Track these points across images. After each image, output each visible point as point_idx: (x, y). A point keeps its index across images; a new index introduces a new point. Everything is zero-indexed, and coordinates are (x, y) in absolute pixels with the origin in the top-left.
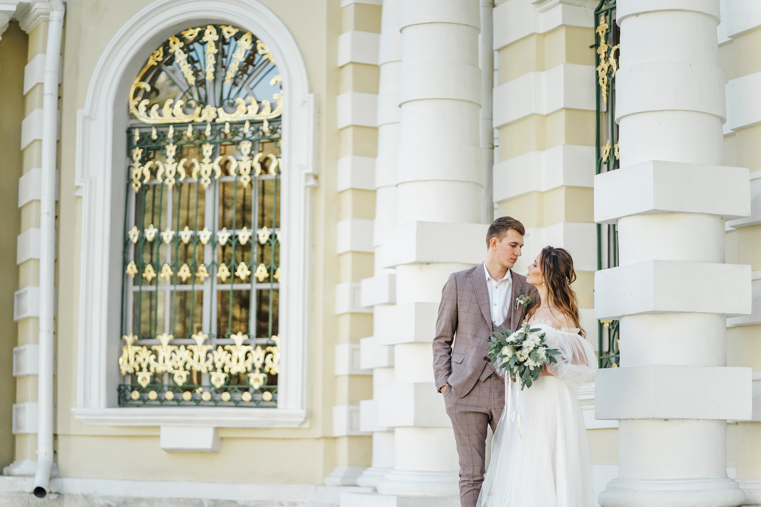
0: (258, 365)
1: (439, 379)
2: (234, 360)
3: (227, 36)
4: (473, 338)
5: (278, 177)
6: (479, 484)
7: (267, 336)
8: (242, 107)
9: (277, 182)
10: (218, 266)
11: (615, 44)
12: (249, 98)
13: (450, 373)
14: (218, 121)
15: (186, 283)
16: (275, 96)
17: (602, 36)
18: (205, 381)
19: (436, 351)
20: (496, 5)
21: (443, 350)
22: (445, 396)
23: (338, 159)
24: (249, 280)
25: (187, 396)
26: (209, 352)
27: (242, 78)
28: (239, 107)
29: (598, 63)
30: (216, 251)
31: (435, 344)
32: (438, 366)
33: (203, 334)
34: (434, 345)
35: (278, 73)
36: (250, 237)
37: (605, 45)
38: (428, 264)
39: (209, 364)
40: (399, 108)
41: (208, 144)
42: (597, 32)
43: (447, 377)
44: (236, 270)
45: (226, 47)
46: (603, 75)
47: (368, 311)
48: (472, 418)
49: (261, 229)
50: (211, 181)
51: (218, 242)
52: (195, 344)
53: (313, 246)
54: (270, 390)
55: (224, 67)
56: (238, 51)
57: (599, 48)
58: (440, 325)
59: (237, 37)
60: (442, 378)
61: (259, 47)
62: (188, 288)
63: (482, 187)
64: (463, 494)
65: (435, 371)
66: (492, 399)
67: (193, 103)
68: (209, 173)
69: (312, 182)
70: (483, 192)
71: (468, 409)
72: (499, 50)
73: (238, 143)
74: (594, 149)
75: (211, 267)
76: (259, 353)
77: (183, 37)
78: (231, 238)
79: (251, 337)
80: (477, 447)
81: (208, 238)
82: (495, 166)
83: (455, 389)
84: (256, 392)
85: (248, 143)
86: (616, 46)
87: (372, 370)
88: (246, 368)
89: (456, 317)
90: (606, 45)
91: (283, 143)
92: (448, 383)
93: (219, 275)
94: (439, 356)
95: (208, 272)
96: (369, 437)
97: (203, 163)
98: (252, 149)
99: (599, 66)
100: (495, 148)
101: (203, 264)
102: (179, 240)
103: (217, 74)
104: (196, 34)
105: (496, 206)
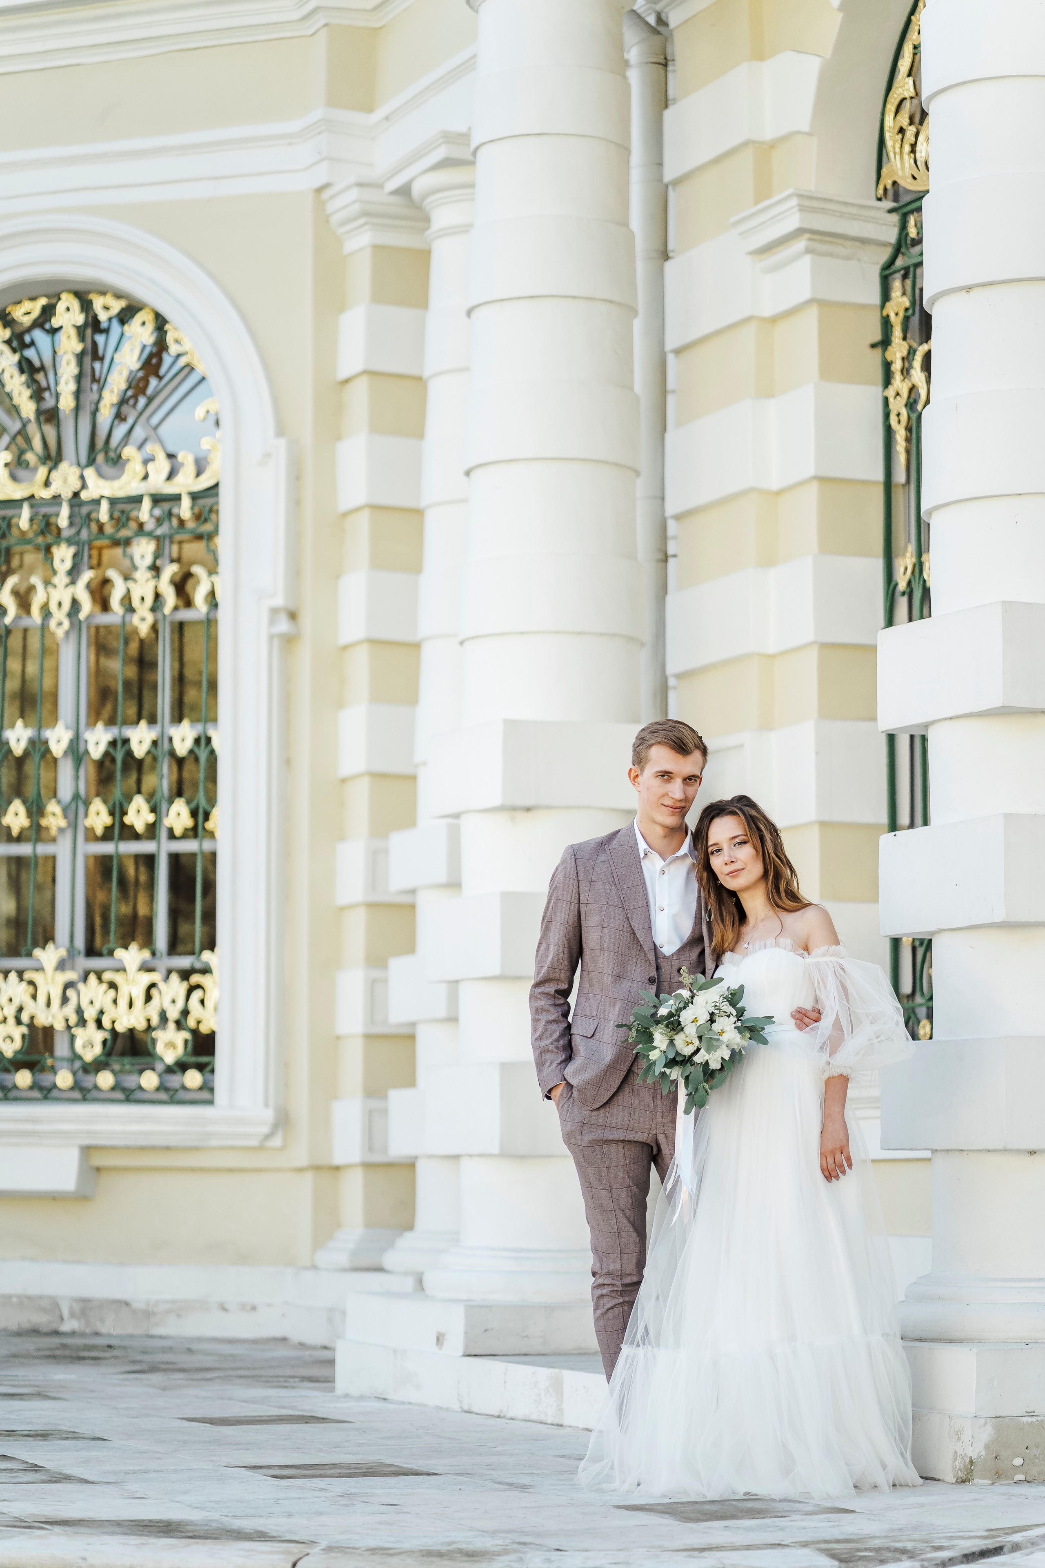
0: (173, 1014)
1: (546, 1071)
2: (123, 1002)
3: (103, 317)
4: (615, 980)
5: (211, 616)
6: (633, 1291)
7: (192, 953)
8: (135, 467)
9: (210, 623)
10: (87, 804)
11: (924, 339)
12: (149, 448)
13: (569, 1058)
14: (84, 495)
15: (19, 839)
16: (206, 444)
17: (897, 322)
18: (61, 1048)
19: (537, 1012)
20: (671, 254)
21: (552, 1009)
22: (560, 1107)
23: (338, 577)
24: (152, 830)
25: (23, 1078)
26: (68, 985)
27: (135, 405)
28: (129, 467)
29: (887, 380)
30: (82, 772)
31: (535, 996)
32: (543, 1043)
33: (57, 948)
34: (532, 997)
35: (210, 394)
36: (155, 743)
37: (901, 341)
38: (528, 809)
39: (70, 1011)
40: (465, 479)
41: (63, 546)
42: (885, 314)
43: (561, 1065)
44: (124, 813)
45: (100, 339)
46: (898, 406)
47: (405, 899)
48: (617, 1154)
49: (176, 724)
50: (72, 624)
51: (87, 752)
52: (40, 969)
53: (288, 762)
54: (201, 1067)
55: (94, 380)
56: (126, 347)
57: (889, 348)
58: (544, 956)
59: (125, 316)
60: (552, 1068)
61: (170, 338)
62: (24, 849)
63: (643, 644)
64: (600, 1312)
65: (537, 1054)
66: (659, 1114)
67: (30, 457)
68: (67, 606)
69: (283, 626)
70: (644, 656)
71: (609, 1135)
72: (678, 352)
73: (127, 542)
74: (878, 564)
75: (73, 805)
76: (176, 988)
77: (9, 318)
78: (113, 744)
79: (158, 954)
80: (629, 1213)
81: (65, 744)
82: (669, 599)
83: (579, 1091)
84: (169, 1070)
85: (148, 543)
86: (925, 344)
87: (413, 1025)
88: (149, 1020)
89: (578, 938)
90: (904, 343)
91: (223, 543)
92: (565, 1080)
93: (88, 822)
94: (543, 1023)
95: (65, 816)
96: (409, 1166)
97: (55, 586)
98: (157, 555)
99: (889, 386)
100: (671, 562)
101: (53, 801)
102: (5, 748)
103: (82, 397)
104: (36, 313)
105: (672, 682)
